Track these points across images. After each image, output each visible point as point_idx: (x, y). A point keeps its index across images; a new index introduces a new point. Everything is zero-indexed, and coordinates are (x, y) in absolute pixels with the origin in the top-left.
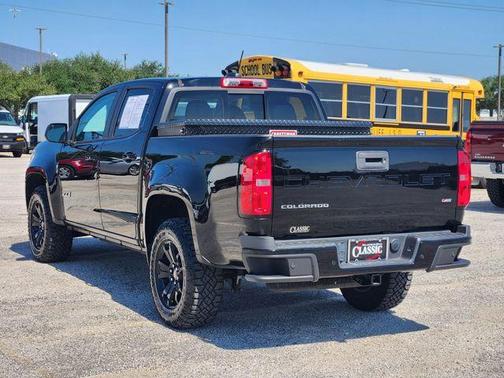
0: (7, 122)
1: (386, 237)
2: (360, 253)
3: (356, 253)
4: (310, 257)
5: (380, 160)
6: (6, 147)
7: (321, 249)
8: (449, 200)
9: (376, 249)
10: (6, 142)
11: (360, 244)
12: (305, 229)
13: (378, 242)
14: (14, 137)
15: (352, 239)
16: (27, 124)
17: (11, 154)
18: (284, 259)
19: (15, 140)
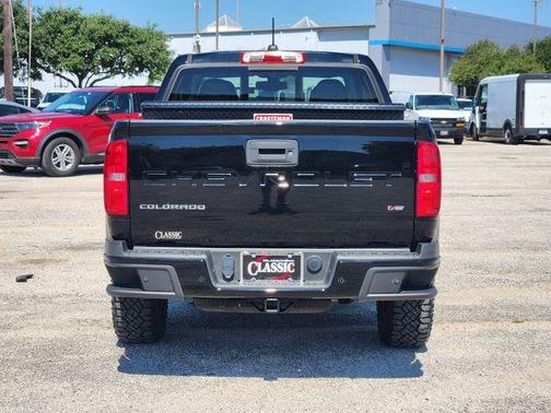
0: (448, 106)
1: (299, 252)
2: (259, 270)
3: (254, 271)
4: (166, 270)
5: (282, 151)
6: (445, 133)
7: (184, 261)
8: (401, 208)
9: (286, 267)
10: (444, 127)
11: (259, 258)
12: (176, 235)
13: (286, 257)
14: (454, 122)
15: (246, 251)
16: (477, 108)
17: (452, 141)
18: (135, 270)
19: (454, 125)
